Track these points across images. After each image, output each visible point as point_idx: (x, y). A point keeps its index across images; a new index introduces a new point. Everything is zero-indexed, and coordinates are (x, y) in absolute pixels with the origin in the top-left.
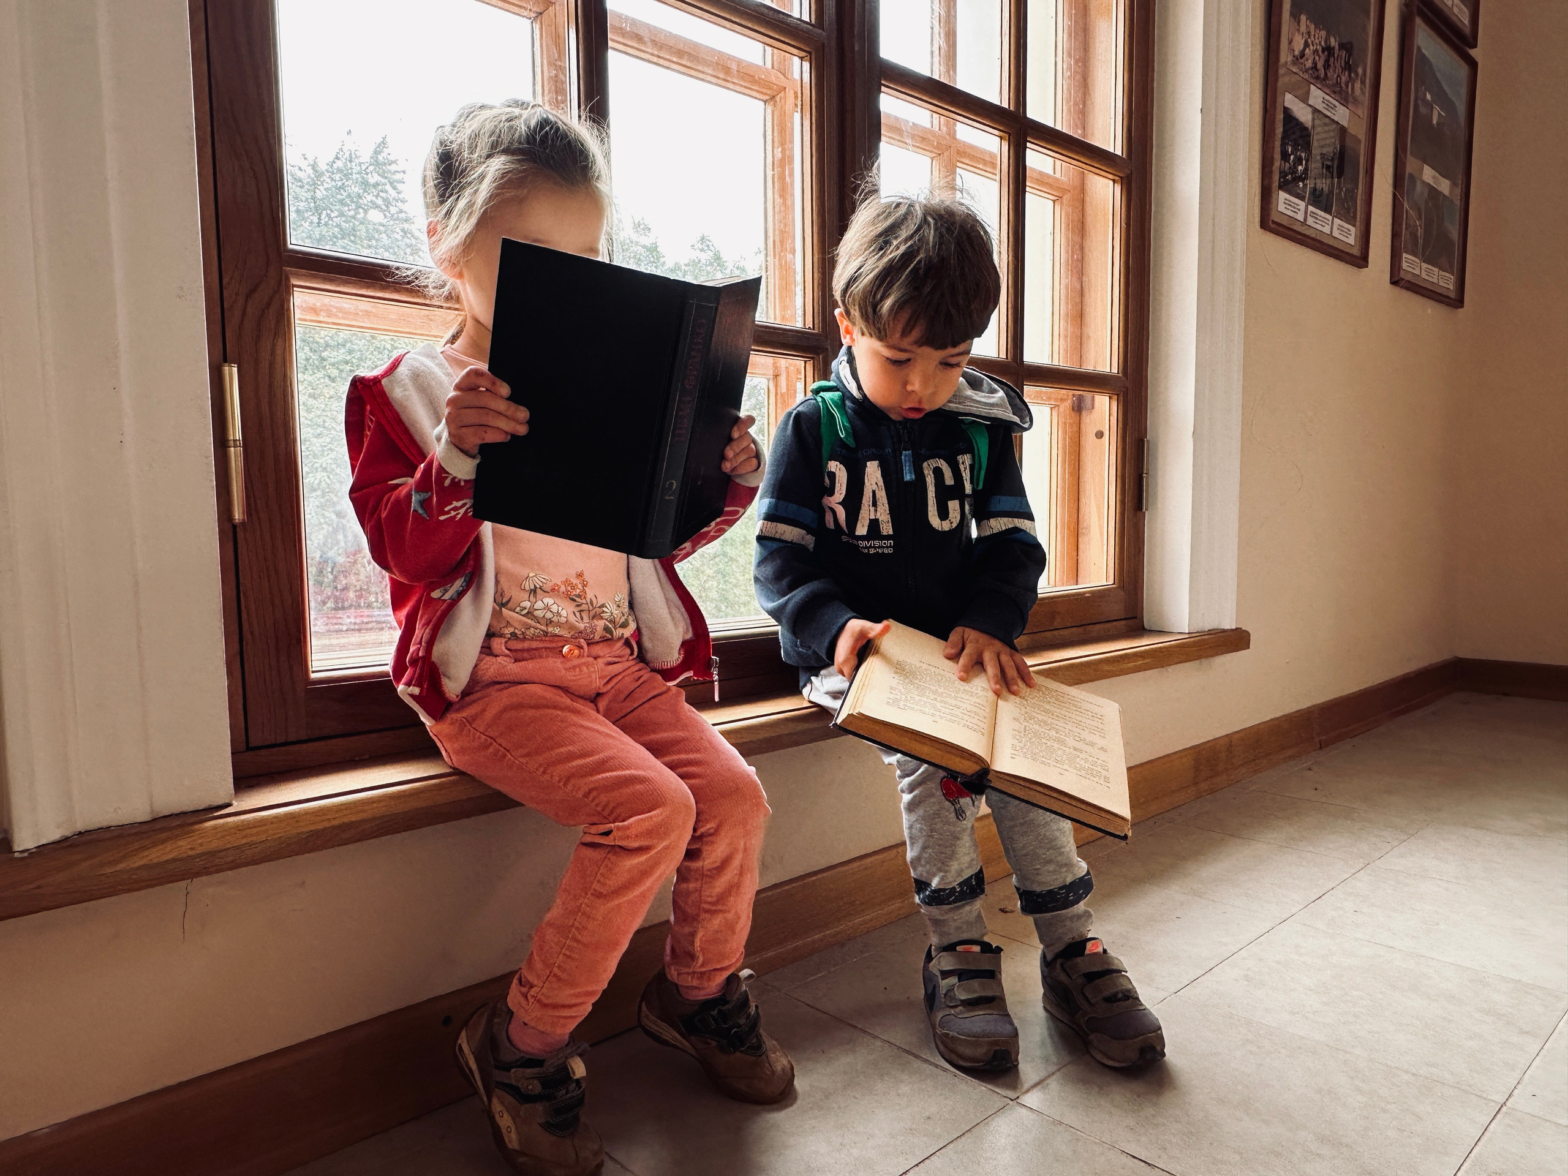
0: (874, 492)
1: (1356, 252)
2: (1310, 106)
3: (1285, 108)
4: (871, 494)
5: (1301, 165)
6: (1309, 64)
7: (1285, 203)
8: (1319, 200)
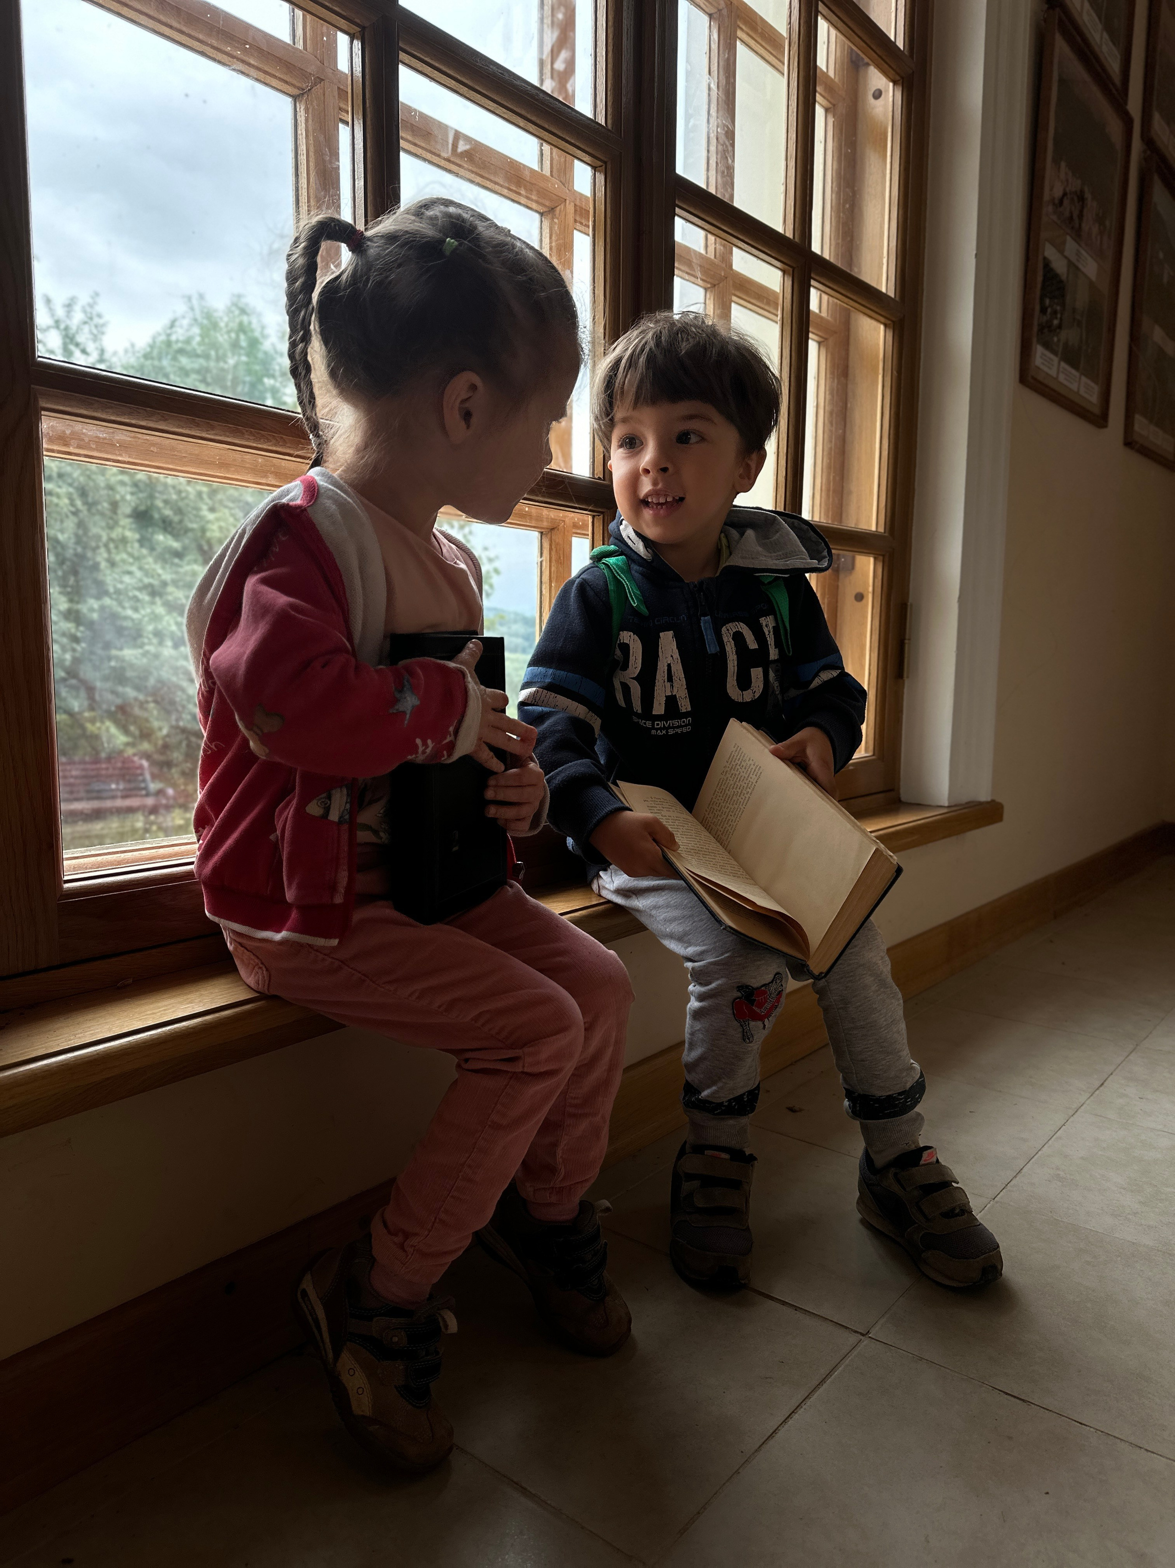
0: (669, 666)
1: (1097, 411)
2: (1066, 257)
3: (1045, 258)
4: (666, 668)
5: (1056, 318)
6: (1067, 214)
7: (1041, 357)
8: (1071, 357)
